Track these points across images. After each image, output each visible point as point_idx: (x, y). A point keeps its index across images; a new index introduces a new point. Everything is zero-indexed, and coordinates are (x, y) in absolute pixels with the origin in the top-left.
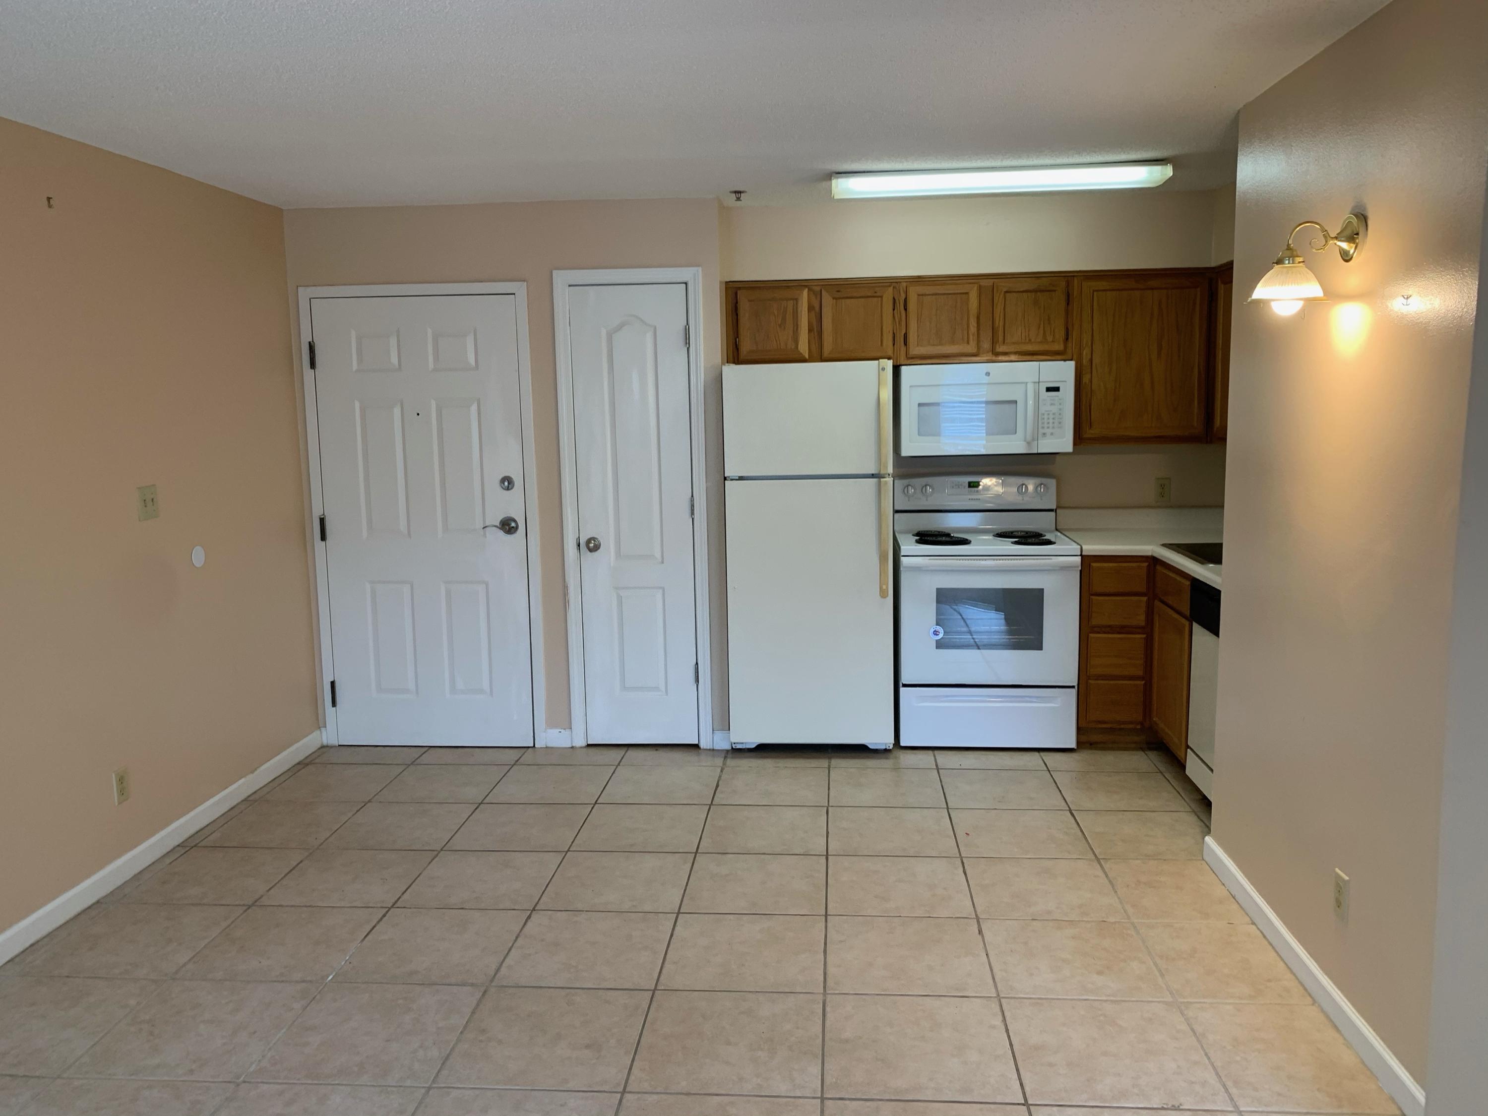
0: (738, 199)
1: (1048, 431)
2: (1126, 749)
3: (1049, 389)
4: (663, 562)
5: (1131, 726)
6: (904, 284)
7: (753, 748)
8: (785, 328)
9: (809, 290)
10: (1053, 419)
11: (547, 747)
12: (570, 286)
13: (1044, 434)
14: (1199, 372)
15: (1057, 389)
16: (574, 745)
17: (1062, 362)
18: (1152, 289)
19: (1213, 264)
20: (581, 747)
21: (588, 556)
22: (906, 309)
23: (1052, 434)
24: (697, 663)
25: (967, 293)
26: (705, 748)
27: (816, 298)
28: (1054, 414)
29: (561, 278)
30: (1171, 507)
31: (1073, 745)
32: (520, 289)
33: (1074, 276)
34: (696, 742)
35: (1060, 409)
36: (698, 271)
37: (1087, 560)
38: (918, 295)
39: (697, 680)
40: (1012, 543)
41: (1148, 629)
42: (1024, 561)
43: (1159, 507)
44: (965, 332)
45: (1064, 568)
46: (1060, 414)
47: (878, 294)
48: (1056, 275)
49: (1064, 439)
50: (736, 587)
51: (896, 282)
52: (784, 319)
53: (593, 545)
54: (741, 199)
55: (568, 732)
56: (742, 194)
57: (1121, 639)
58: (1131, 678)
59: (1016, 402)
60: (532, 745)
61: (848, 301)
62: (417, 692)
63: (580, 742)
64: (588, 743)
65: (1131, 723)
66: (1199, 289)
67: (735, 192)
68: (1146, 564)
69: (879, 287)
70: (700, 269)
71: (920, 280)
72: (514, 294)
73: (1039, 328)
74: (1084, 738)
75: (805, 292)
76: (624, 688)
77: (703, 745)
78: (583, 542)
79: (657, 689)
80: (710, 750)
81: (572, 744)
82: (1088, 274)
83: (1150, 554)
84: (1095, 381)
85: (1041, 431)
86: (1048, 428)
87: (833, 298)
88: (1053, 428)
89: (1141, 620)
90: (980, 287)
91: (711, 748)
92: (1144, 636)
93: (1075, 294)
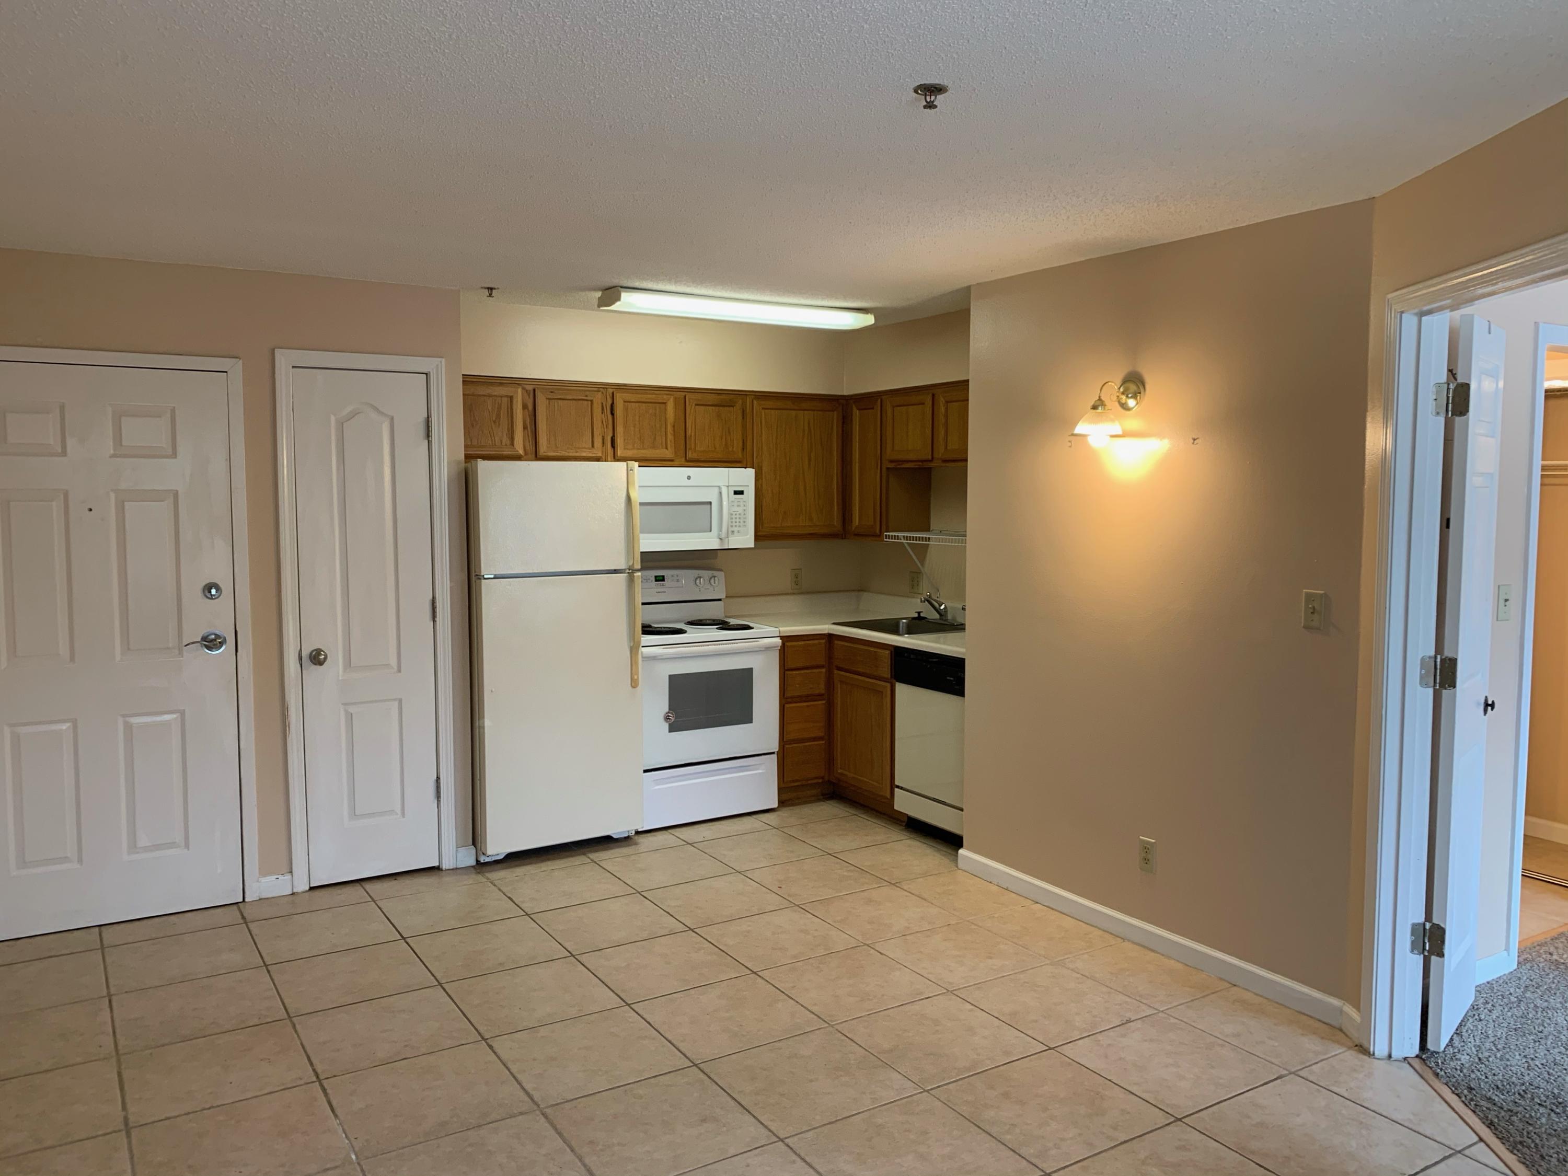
0: (490, 295)
1: (736, 529)
2: (810, 802)
3: (736, 493)
4: (399, 671)
5: (815, 781)
6: (611, 391)
7: (501, 860)
8: (499, 424)
9: (523, 389)
10: (740, 518)
11: (260, 899)
12: (293, 367)
13: (733, 532)
14: (837, 482)
15: (741, 493)
16: (295, 891)
17: (743, 469)
18: (804, 410)
19: (845, 393)
20: (304, 892)
21: (313, 672)
22: (612, 414)
23: (738, 532)
24: (438, 778)
25: (665, 403)
26: (447, 868)
27: (529, 398)
28: (740, 514)
29: (284, 359)
30: (802, 593)
31: (775, 805)
32: (236, 368)
33: (746, 395)
34: (437, 864)
35: (744, 510)
36: (441, 362)
37: (785, 639)
38: (625, 402)
39: (438, 796)
40: (717, 628)
41: (828, 697)
42: (739, 644)
43: (794, 594)
44: (664, 438)
45: (768, 648)
46: (744, 514)
47: (589, 398)
48: (734, 393)
49: (748, 536)
50: (493, 690)
51: (603, 388)
52: (498, 416)
53: (317, 658)
54: (493, 295)
55: (288, 877)
56: (494, 291)
57: (808, 706)
58: (814, 739)
59: (710, 503)
60: (241, 900)
61: (560, 402)
62: (80, 860)
63: (302, 886)
64: (311, 886)
65: (817, 778)
66: (835, 413)
67: (488, 288)
68: (823, 641)
69: (589, 391)
70: (443, 360)
71: (625, 387)
72: (226, 372)
73: (722, 439)
74: (785, 797)
75: (520, 390)
76: (354, 815)
77: (445, 866)
78: (305, 654)
79: (392, 812)
80: (453, 869)
81: (293, 889)
82: (757, 394)
83: (826, 632)
84: (764, 485)
85: (731, 529)
86: (736, 526)
87: (547, 399)
88: (739, 526)
89: (821, 688)
90: (675, 398)
91: (455, 867)
92: (824, 702)
93: (748, 411)
